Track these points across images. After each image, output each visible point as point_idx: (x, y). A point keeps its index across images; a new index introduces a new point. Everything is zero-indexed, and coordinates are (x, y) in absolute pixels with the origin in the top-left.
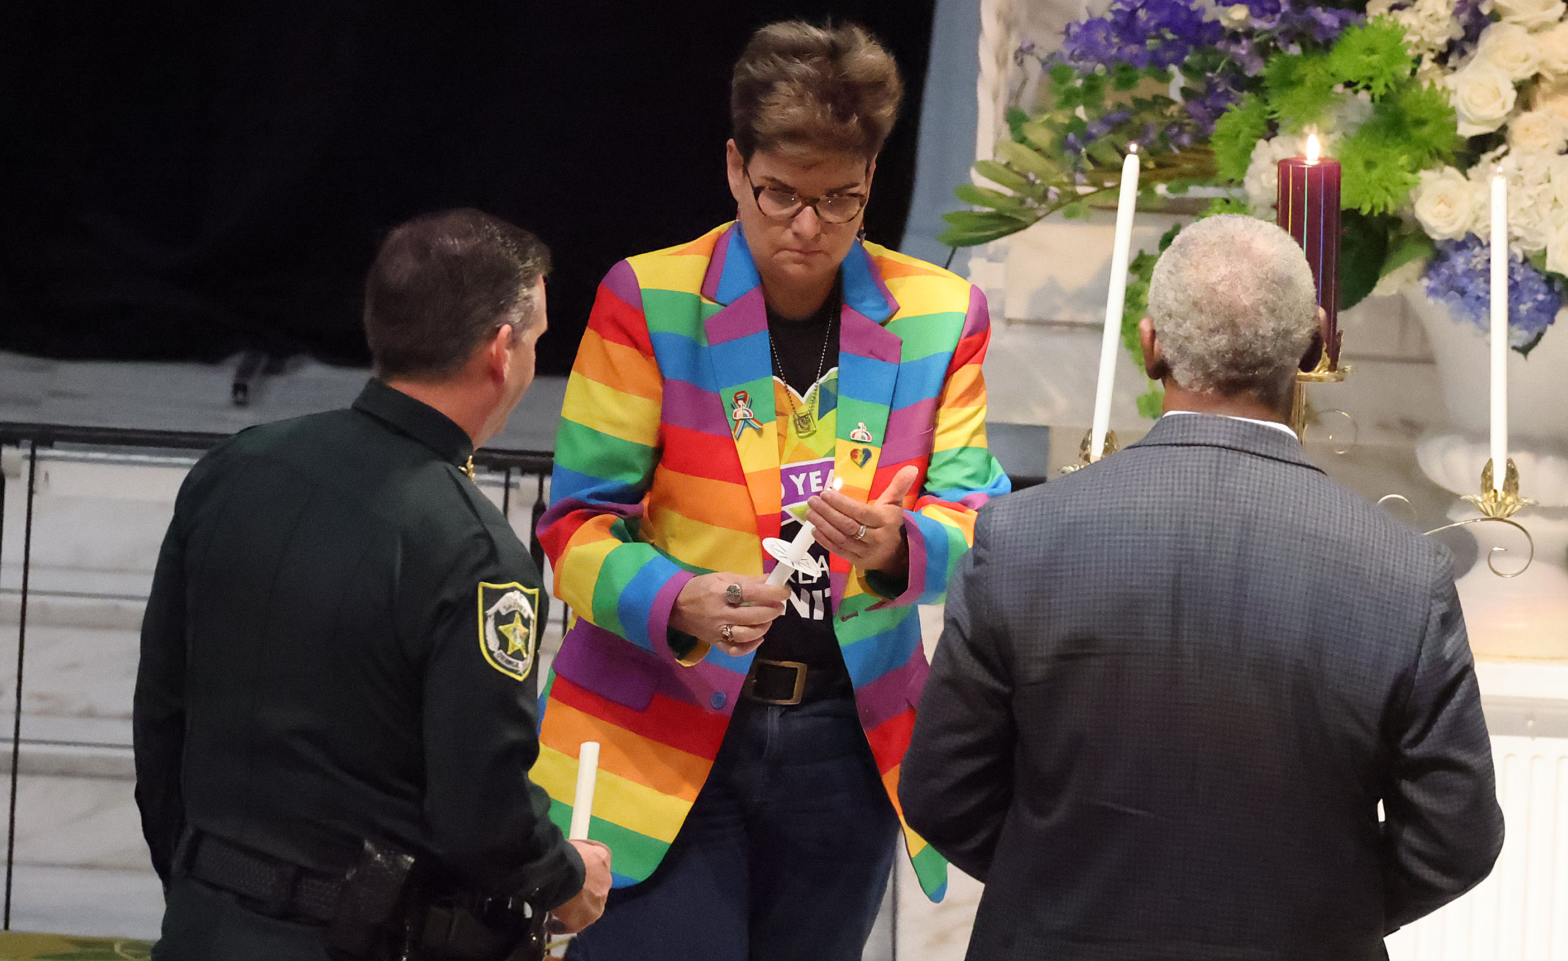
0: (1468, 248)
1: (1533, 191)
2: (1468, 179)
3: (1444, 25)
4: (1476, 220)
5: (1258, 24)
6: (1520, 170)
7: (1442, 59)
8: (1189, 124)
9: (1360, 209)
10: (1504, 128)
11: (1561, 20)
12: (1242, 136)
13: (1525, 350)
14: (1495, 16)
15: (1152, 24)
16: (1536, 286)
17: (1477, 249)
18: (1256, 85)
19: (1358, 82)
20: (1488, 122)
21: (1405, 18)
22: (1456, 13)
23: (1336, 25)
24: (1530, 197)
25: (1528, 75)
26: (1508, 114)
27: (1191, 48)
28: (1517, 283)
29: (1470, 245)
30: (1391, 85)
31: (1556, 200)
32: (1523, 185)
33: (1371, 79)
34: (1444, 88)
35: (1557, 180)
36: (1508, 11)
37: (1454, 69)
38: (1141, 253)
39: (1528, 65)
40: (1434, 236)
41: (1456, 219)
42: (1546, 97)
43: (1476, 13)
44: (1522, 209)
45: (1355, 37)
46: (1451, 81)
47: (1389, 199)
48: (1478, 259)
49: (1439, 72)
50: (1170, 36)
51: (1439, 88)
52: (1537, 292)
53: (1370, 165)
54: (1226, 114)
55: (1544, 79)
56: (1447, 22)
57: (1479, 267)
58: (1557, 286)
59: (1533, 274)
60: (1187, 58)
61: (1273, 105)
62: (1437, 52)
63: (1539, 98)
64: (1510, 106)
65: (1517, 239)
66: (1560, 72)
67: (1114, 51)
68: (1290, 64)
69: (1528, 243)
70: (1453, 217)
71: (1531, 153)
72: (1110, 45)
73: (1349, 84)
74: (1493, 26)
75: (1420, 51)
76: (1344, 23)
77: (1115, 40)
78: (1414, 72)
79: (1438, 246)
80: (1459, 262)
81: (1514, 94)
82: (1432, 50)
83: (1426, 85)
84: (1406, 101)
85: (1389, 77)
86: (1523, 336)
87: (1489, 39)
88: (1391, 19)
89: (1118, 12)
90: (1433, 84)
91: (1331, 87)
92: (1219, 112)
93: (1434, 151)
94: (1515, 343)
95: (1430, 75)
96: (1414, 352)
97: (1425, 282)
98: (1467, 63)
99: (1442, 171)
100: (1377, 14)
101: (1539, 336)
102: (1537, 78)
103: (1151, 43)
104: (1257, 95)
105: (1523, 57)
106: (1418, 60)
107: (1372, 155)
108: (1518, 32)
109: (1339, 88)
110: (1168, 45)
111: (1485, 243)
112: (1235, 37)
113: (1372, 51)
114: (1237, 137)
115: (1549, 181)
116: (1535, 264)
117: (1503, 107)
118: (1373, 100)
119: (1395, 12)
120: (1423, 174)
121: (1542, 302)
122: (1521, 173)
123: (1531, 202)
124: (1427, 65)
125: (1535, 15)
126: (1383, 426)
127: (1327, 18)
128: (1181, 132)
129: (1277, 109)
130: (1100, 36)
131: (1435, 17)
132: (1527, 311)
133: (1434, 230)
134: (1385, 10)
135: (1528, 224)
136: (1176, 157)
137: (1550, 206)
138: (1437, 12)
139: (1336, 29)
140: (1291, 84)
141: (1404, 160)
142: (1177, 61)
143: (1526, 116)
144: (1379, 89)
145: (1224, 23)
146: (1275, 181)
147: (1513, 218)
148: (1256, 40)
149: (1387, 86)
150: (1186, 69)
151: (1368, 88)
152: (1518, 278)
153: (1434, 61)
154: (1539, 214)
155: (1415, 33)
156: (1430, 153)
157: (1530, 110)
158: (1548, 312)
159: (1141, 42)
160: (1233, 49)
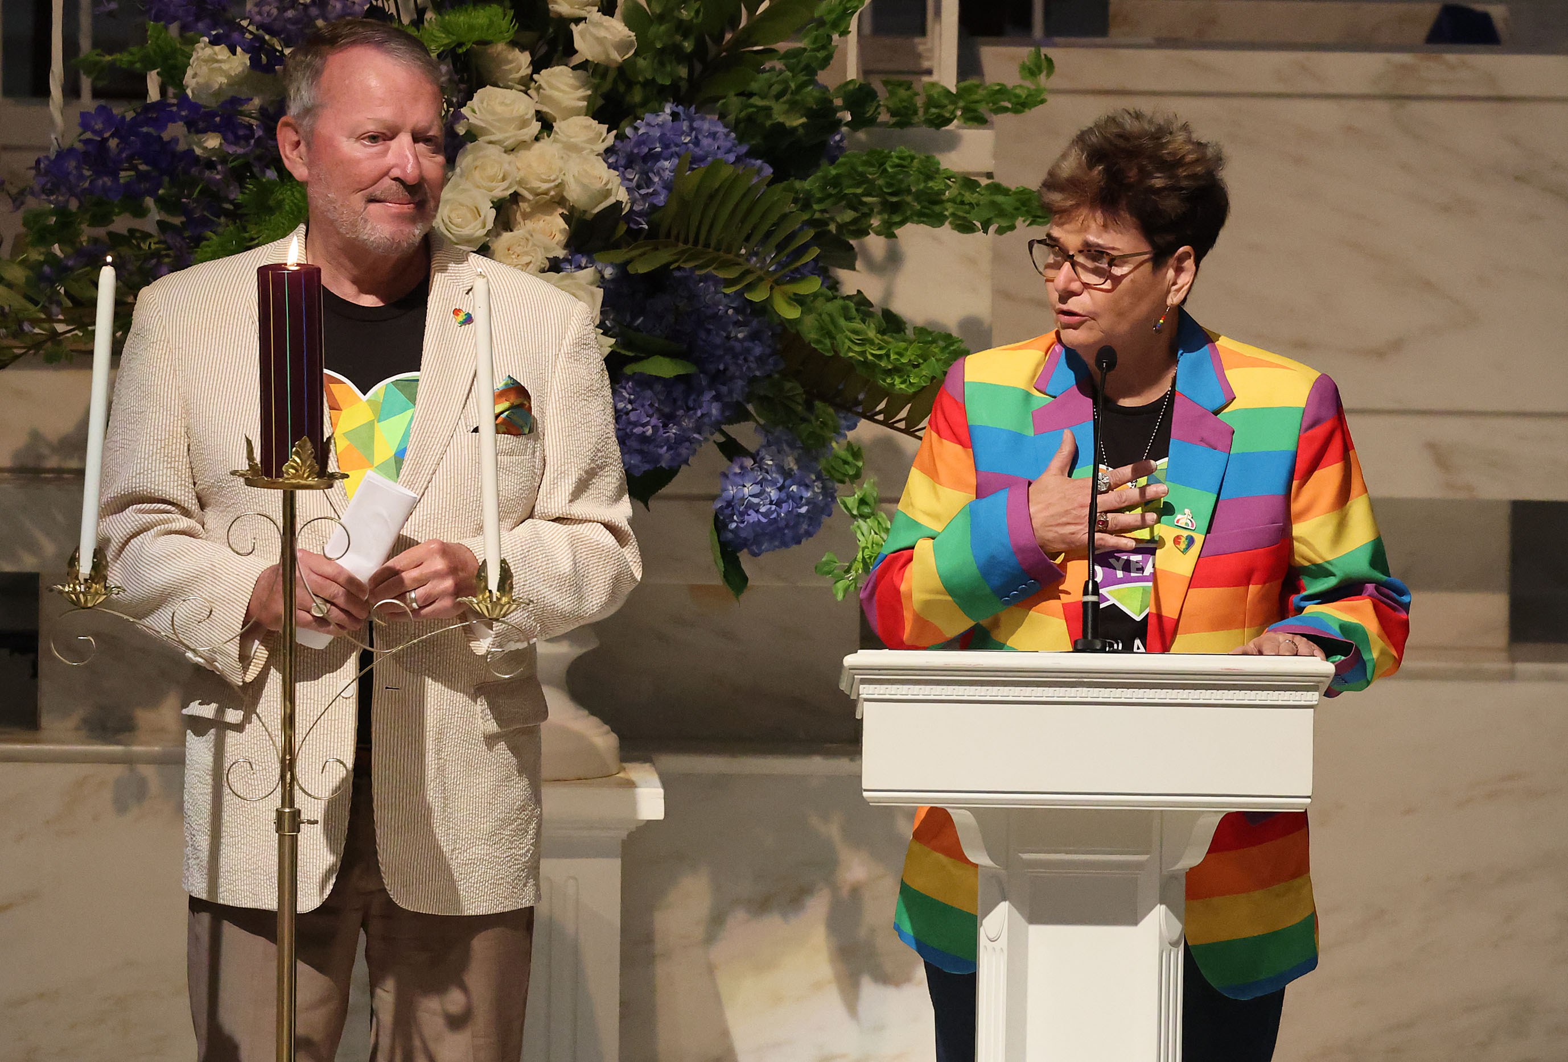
5: (231, 149)
8: (168, 256)
10: (485, 248)
11: (537, 139)
14: (472, 136)
15: (124, 155)
20: (469, 241)
25: (507, 194)
26: (487, 235)
27: (166, 179)
36: (484, 131)
39: (506, 184)
42: (526, 216)
43: (453, 134)
50: (143, 167)
54: (205, 243)
55: (524, 199)
60: (161, 192)
61: (252, 233)
63: (518, 216)
64: (490, 225)
66: (539, 191)
67: (87, 185)
68: (266, 191)
72: (81, 177)
74: (469, 146)
77: (87, 172)
81: (493, 212)
87: (466, 160)
89: (87, 142)
92: (197, 242)
102: (515, 197)
103: (124, 176)
104: (235, 224)
105: (501, 176)
108: (494, 151)
110: (141, 176)
112: (210, 165)
117: (484, 227)
125: (511, 135)
128: (159, 263)
129: (255, 236)
130: (71, 165)
140: (271, 211)
142: (152, 193)
143: (506, 236)
145: (198, 151)
148: (230, 165)
150: (163, 203)
157: (511, 231)
159: (114, 174)
160: (207, 173)
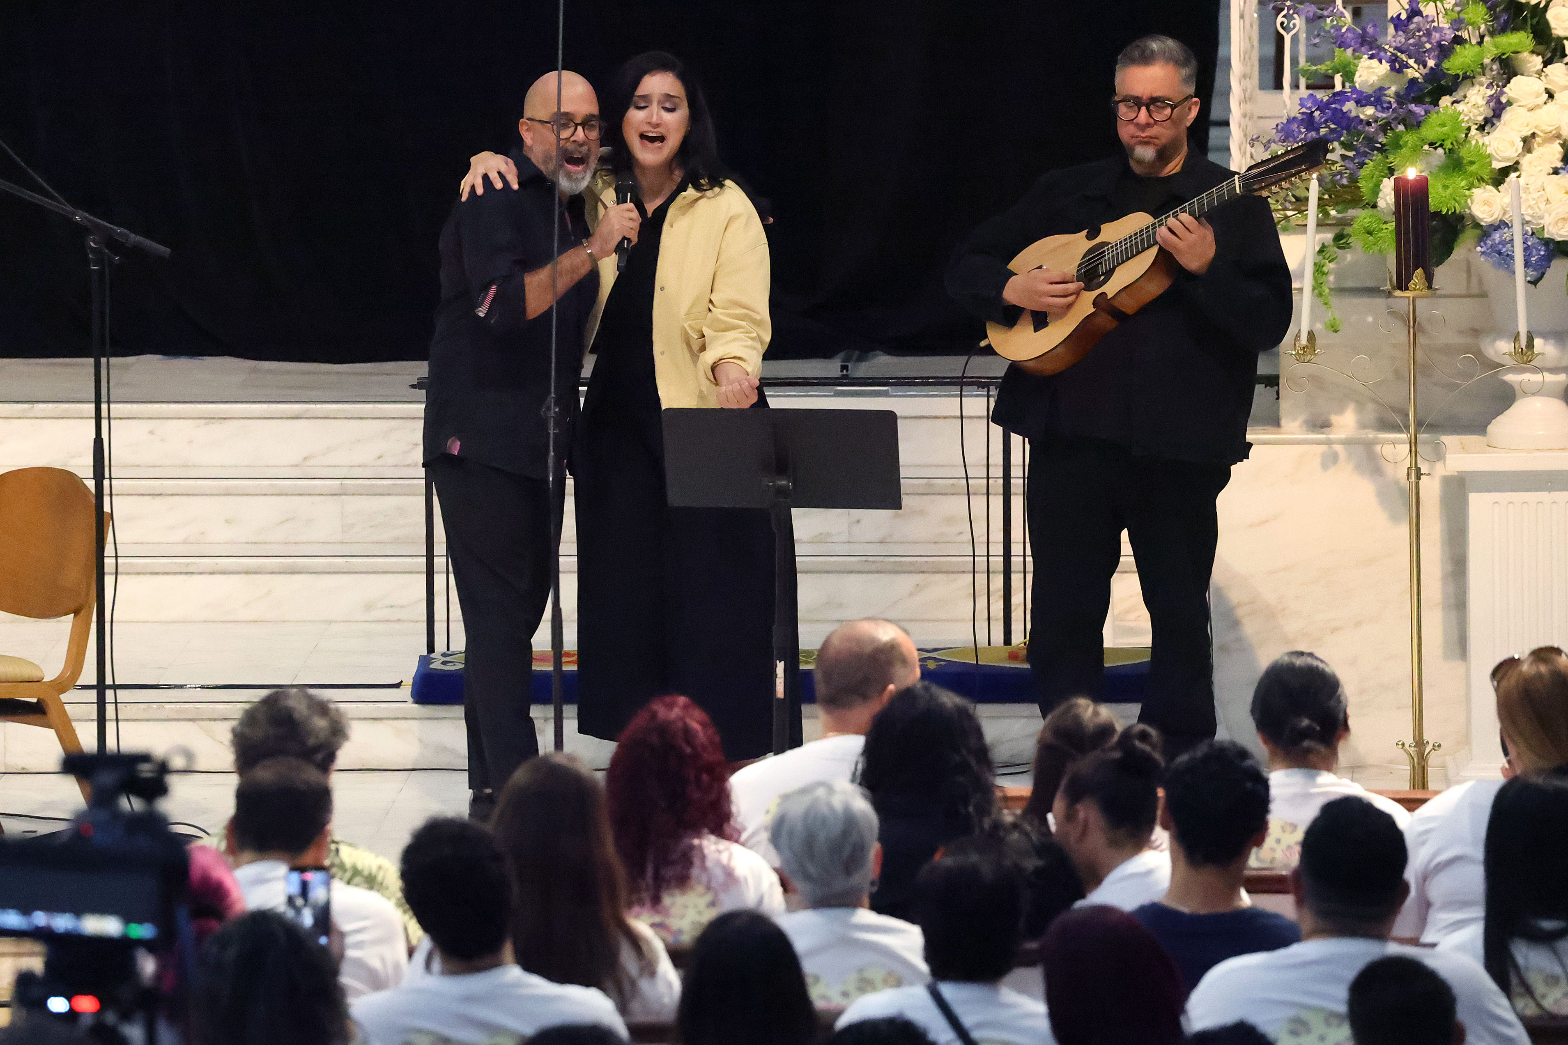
0: (1501, 229)
1: (1536, 195)
2: (1499, 192)
3: (1481, 109)
4: (1504, 214)
5: (1380, 115)
6: (1527, 185)
7: (1481, 128)
8: (1346, 173)
9: (1441, 211)
10: (1517, 163)
11: (1545, 103)
12: (1375, 176)
13: (1534, 282)
14: (1509, 103)
15: (1323, 120)
16: (1540, 247)
17: (1506, 229)
18: (1382, 150)
19: (1436, 143)
20: (1508, 160)
21: (1460, 107)
22: (1488, 102)
23: (1423, 113)
24: (1534, 199)
25: (1529, 133)
26: (1518, 156)
27: (1345, 132)
28: (1529, 246)
29: (1502, 227)
30: (1455, 143)
31: (1548, 200)
32: (1530, 193)
33: (1443, 140)
34: (1483, 144)
35: (1548, 189)
36: (1517, 100)
37: (1488, 133)
38: (1323, 244)
39: (1528, 128)
40: (1482, 223)
41: (1494, 213)
42: (1539, 145)
43: (1499, 102)
44: (1529, 206)
45: (1434, 118)
46: (1487, 139)
47: (1457, 204)
48: (1507, 234)
49: (1480, 135)
50: (1333, 126)
51: (1481, 144)
52: (1540, 250)
53: (1445, 187)
54: (1365, 166)
55: (1539, 136)
56: (1483, 108)
57: (1508, 239)
58: (1551, 246)
59: (1537, 241)
60: (1342, 139)
61: (1391, 159)
62: (1478, 125)
63: (1535, 145)
64: (1520, 150)
65: (1528, 222)
66: (1546, 131)
67: (1303, 136)
68: (1398, 137)
69: (1533, 224)
70: (1491, 213)
71: (1532, 175)
72: (1301, 133)
73: (1431, 144)
74: (1508, 108)
75: (1470, 125)
76: (1427, 112)
77: (1303, 130)
78: (1467, 135)
79: (1485, 229)
80: (1497, 236)
81: (1522, 143)
82: (1476, 124)
83: (1474, 142)
84: (1463, 152)
85: (1453, 138)
86: (1533, 274)
87: (1507, 115)
88: (1453, 108)
89: (1303, 113)
90: (1477, 142)
91: (1422, 147)
92: (1362, 165)
93: (1479, 178)
94: (1529, 279)
95: (1476, 138)
96: (1475, 290)
97: (1479, 249)
98: (1495, 129)
99: (1485, 188)
100: (1445, 106)
101: (1543, 274)
102: (1534, 135)
103: (1323, 131)
104: (1382, 154)
105: (1526, 124)
106: (1469, 129)
107: (1447, 182)
108: (1523, 110)
109: (1426, 147)
110: (1332, 131)
111: (1510, 226)
112: (1369, 124)
113: (1443, 125)
114: (1373, 177)
115: (1544, 190)
116: (1537, 235)
117: (1516, 152)
118: (1445, 153)
119: (1455, 104)
120: (1474, 190)
121: (1543, 255)
122: (1528, 186)
123: (1534, 202)
124: (1473, 132)
125: (1532, 102)
126: (1460, 332)
127: (1418, 110)
128: (1341, 178)
129: (1393, 161)
130: (1294, 126)
131: (1476, 106)
132: (1535, 260)
133: (1482, 220)
134: (1449, 104)
135: (1533, 213)
136: (1339, 191)
137: (1545, 203)
138: (1477, 103)
139: (1423, 116)
140: (1401, 147)
141: (1463, 183)
142: (1338, 139)
143: (1529, 156)
144: (1448, 145)
145: (1362, 117)
146: (1394, 200)
147: (1525, 211)
148: (1379, 123)
149: (1452, 144)
150: (1344, 145)
151: (1441, 146)
152: (1529, 243)
153: (1477, 129)
154: (1538, 207)
155: (1466, 115)
156: (1477, 178)
157: (1532, 153)
158: (1546, 261)
159: (1317, 130)
160: (1367, 128)
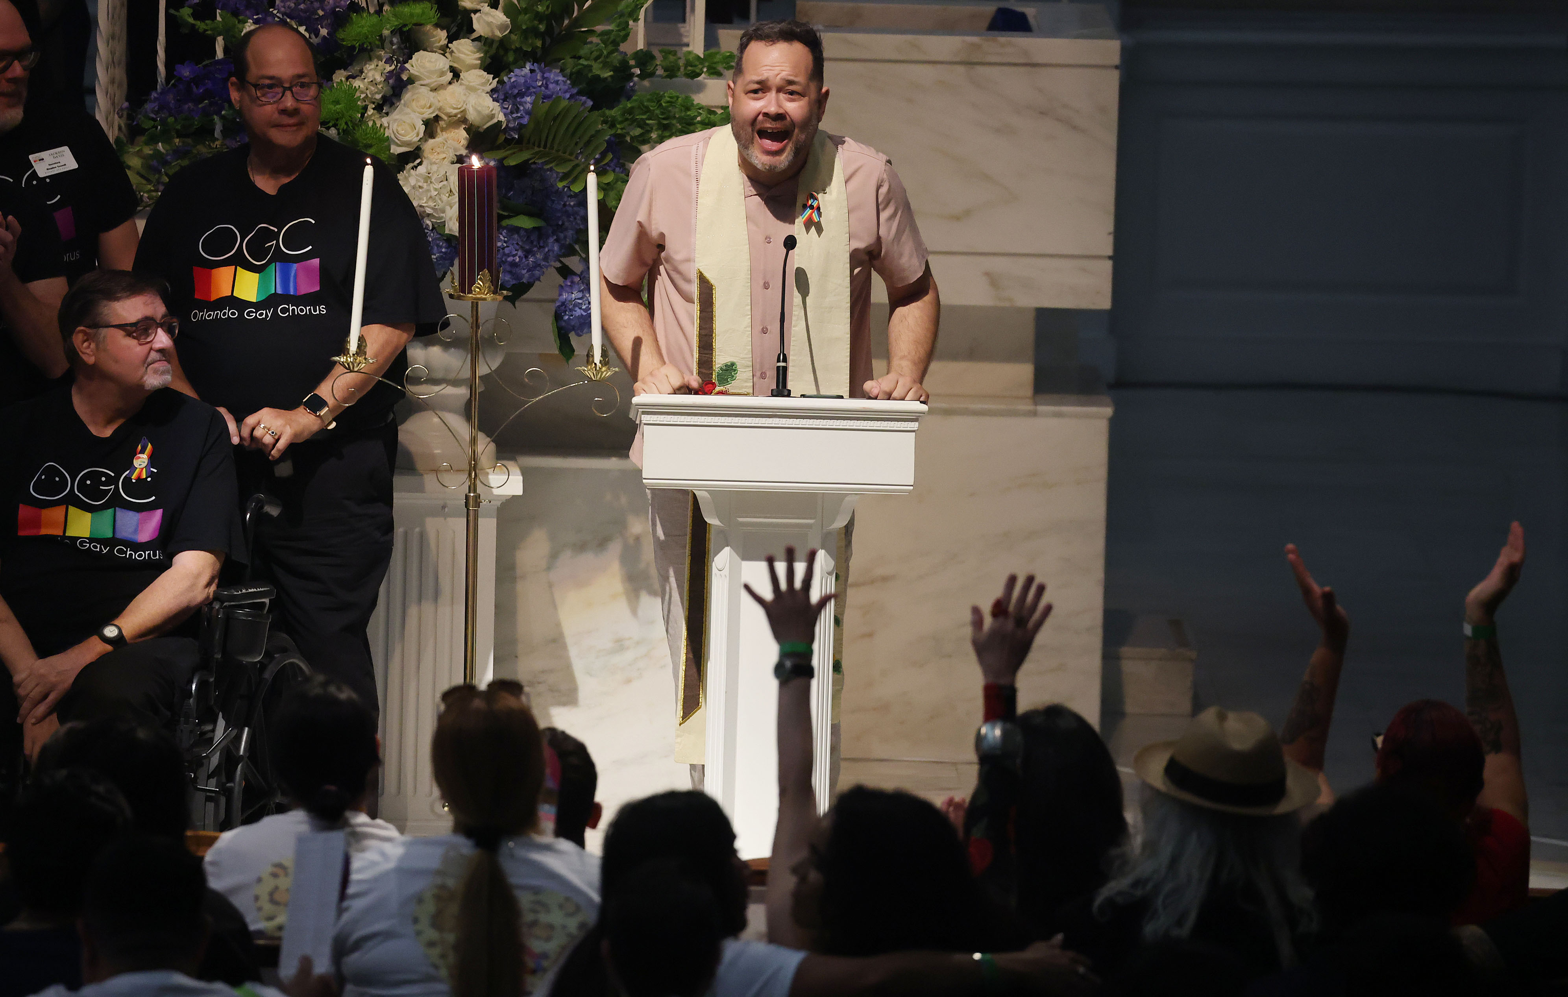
3: (380, 87)
7: (379, 108)
10: (418, 148)
11: (450, 83)
14: (411, 81)
15: (202, 90)
19: (329, 122)
20: (409, 145)
21: (357, 83)
22: (387, 80)
24: (436, 190)
25: (432, 116)
26: (420, 141)
30: (349, 123)
31: (451, 191)
32: (431, 182)
33: (337, 120)
34: (381, 125)
36: (418, 78)
37: (387, 114)
39: (431, 110)
42: (443, 130)
43: (399, 79)
44: (431, 197)
46: (385, 121)
49: (377, 116)
50: (213, 98)
51: (378, 125)
52: (441, 247)
55: (442, 119)
56: (381, 85)
58: (453, 243)
59: (438, 236)
60: (223, 112)
62: (376, 104)
63: (439, 130)
64: (421, 135)
66: (451, 114)
69: (434, 217)
71: (435, 163)
72: (176, 104)
74: (409, 87)
75: (366, 103)
77: (180, 101)
78: (363, 115)
81: (424, 127)
82: (374, 103)
83: (370, 124)
84: (359, 134)
85: (348, 117)
87: (407, 95)
88: (348, 83)
90: (375, 123)
95: (373, 118)
98: (395, 110)
100: (339, 81)
102: (437, 118)
105: (428, 106)
106: (365, 108)
108: (424, 90)
110: (212, 103)
113: (337, 102)
115: (447, 180)
116: (440, 230)
117: (417, 136)
119: (350, 80)
121: (445, 253)
123: (436, 193)
124: (370, 112)
125: (434, 80)
130: (170, 97)
131: (374, 82)
132: (436, 259)
134: (344, 79)
135: (435, 206)
137: (447, 195)
138: (375, 79)
142: (218, 113)
143: (431, 141)
144: (342, 125)
147: (426, 203)
149: (346, 123)
150: (224, 119)
151: (335, 125)
153: (374, 109)
154: (440, 199)
155: (362, 92)
157: (434, 138)
159: (195, 102)
